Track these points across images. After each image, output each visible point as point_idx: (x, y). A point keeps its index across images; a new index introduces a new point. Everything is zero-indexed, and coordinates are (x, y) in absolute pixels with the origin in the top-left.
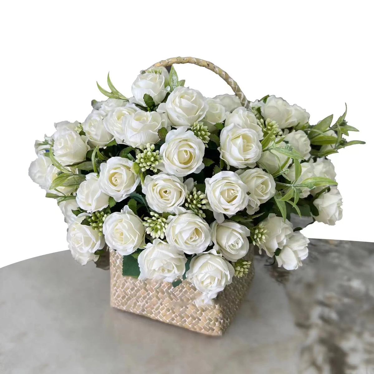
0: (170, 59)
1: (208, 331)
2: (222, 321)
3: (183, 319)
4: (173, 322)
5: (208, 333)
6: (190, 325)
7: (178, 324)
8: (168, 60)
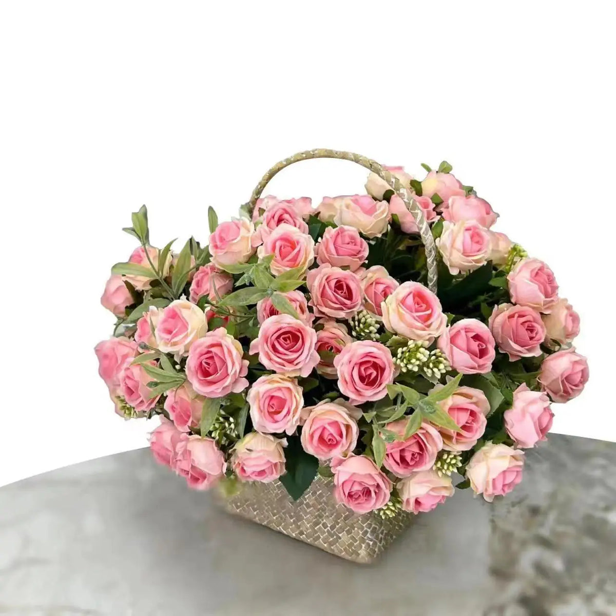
0: (316, 150)
1: (351, 556)
2: (371, 543)
3: (316, 534)
4: (301, 537)
5: (350, 558)
6: (325, 543)
7: (309, 540)
8: (313, 151)
